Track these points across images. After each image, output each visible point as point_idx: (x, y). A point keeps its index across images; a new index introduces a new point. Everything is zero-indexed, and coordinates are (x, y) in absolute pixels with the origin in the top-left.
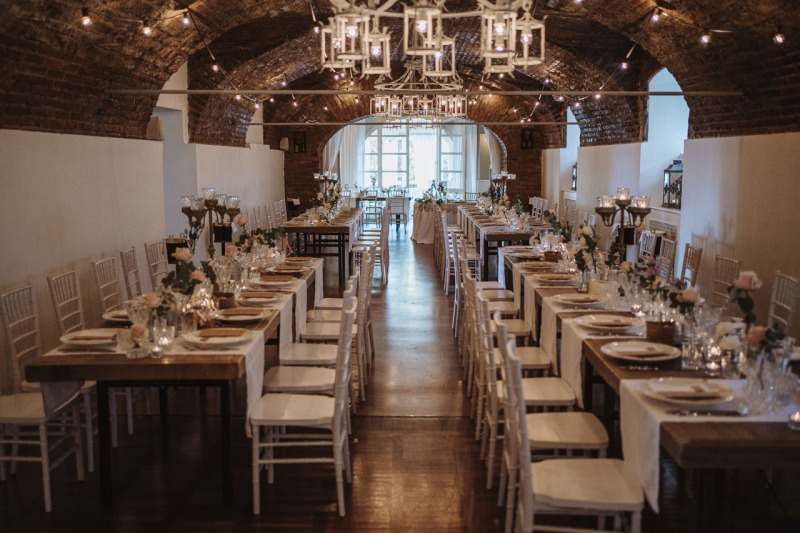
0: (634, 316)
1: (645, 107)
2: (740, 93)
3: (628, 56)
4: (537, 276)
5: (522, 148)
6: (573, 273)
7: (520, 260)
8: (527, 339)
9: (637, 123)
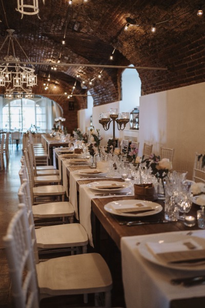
0: (124, 181)
1: (121, 85)
2: (167, 69)
3: (113, 53)
4: (69, 160)
5: (69, 110)
6: (88, 158)
7: (63, 153)
8: (63, 196)
9: (117, 92)
